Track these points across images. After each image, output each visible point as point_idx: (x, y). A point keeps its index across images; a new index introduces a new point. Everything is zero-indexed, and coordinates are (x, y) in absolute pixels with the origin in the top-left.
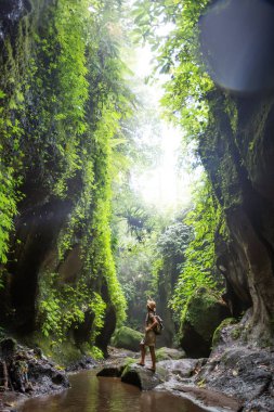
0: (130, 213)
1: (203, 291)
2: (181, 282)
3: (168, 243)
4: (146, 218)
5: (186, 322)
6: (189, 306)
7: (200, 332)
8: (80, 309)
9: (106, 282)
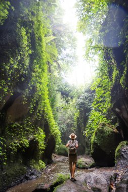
0: (62, 89)
1: (104, 125)
2: (90, 121)
3: (81, 102)
4: (70, 91)
5: (95, 144)
6: (96, 134)
7: (104, 149)
8: (28, 139)
9: (47, 122)
